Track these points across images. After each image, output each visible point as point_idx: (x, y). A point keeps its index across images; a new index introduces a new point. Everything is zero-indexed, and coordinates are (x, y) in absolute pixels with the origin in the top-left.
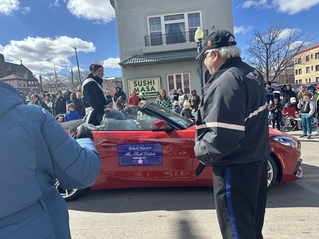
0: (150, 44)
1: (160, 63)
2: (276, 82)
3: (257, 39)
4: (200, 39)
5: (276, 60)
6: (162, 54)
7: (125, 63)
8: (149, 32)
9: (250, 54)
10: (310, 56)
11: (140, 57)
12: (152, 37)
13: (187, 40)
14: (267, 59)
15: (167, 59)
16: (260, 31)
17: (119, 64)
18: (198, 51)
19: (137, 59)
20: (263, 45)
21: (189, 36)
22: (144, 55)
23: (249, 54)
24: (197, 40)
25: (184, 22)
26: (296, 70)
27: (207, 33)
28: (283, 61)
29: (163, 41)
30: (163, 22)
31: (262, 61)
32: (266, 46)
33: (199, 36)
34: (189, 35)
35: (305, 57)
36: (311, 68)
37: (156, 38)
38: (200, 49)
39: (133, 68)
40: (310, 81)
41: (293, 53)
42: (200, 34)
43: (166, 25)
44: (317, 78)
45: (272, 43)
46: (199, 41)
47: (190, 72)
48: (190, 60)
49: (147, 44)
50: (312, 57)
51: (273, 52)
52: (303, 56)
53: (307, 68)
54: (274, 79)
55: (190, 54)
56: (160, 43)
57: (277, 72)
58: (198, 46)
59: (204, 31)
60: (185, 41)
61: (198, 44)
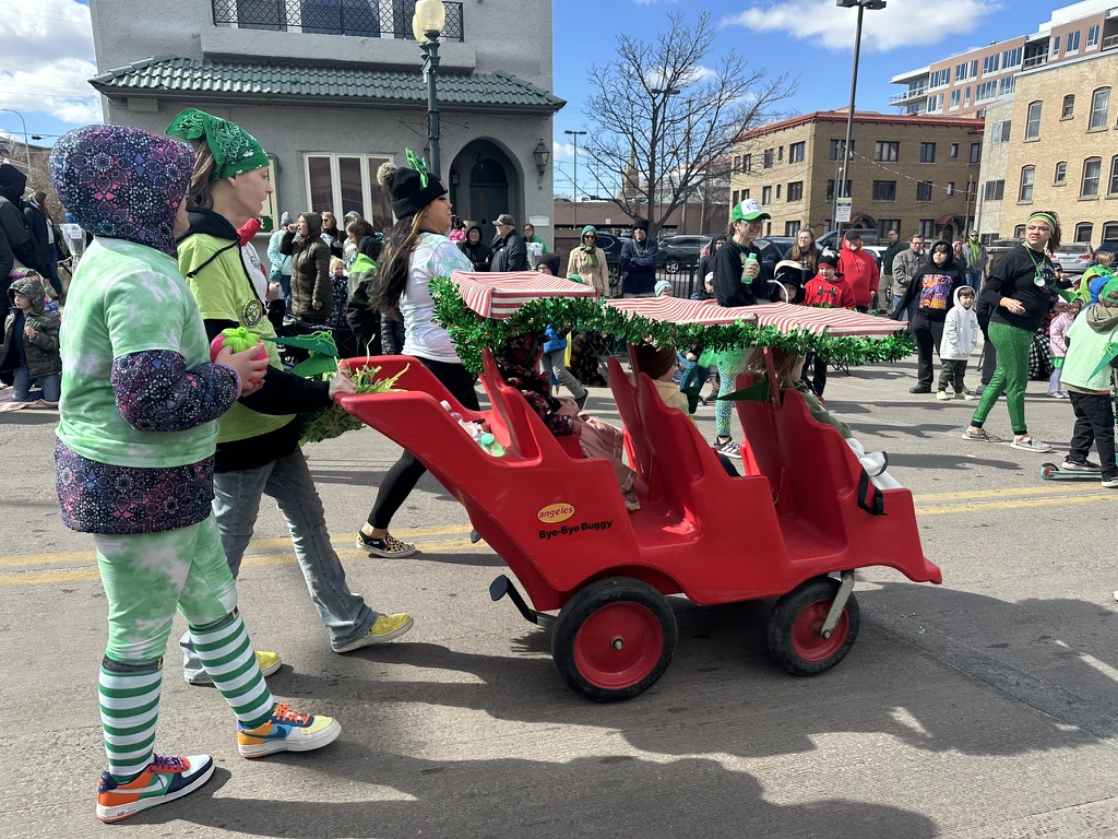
0: (235, 18)
1: (276, 104)
2: (675, 227)
3: (625, 66)
4: (433, 34)
5: (677, 149)
6: (283, 67)
7: (121, 84)
9: (603, 118)
10: (777, 150)
11: (188, 64)
13: (385, 28)
14: (653, 144)
15: (305, 90)
16: (638, 43)
17: (92, 82)
18: (425, 78)
19: (177, 73)
20: (643, 93)
21: (394, 15)
22: (205, 63)
23: (598, 117)
24: (421, 38)
26: (736, 193)
27: (458, 17)
28: (699, 157)
29: (288, 17)
31: (638, 149)
32: (654, 99)
33: (429, 22)
34: (391, 11)
35: (763, 152)
36: (774, 189)
38: (431, 71)
39: (159, 108)
40: (769, 231)
41: (730, 133)
42: (433, 16)
44: (788, 223)
45: (669, 91)
46: (429, 41)
47: (394, 154)
48: (396, 109)
49: (218, 18)
50: (780, 158)
51: (672, 122)
52: (757, 148)
53: (765, 188)
54: (668, 214)
55: (394, 85)
56: (275, 20)
57: (678, 194)
58: (424, 57)
59: (451, 7)
60: (377, 33)
61: (424, 53)
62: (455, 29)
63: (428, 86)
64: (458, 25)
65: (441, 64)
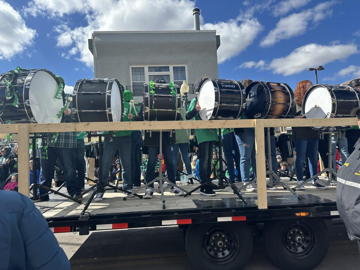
4: (186, 94)
8: (131, 82)
12: (134, 87)
18: (184, 105)
24: (182, 94)
25: (169, 75)
30: (147, 73)
33: (185, 90)
37: (139, 88)
38: (185, 103)
42: (186, 88)
43: (150, 76)
46: (185, 95)
58: (184, 100)
59: (190, 85)
61: (183, 98)
62: (192, 91)
63: (185, 107)
64: (192, 90)
65: (188, 100)
